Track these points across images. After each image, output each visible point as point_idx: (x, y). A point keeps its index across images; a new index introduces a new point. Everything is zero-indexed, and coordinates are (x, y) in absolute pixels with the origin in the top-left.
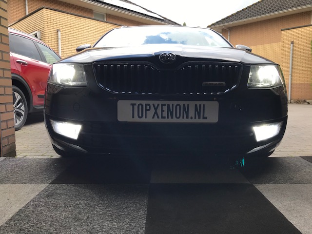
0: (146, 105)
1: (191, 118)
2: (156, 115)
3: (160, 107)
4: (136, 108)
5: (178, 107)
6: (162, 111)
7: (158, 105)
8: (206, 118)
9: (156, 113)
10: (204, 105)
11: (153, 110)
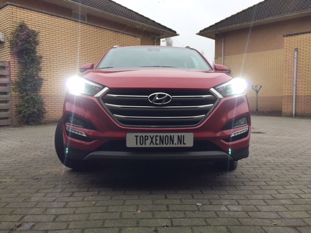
1: (176, 144)
2: (152, 143)
4: (138, 138)
5: (167, 137)
6: (156, 140)
8: (185, 144)
11: (150, 140)
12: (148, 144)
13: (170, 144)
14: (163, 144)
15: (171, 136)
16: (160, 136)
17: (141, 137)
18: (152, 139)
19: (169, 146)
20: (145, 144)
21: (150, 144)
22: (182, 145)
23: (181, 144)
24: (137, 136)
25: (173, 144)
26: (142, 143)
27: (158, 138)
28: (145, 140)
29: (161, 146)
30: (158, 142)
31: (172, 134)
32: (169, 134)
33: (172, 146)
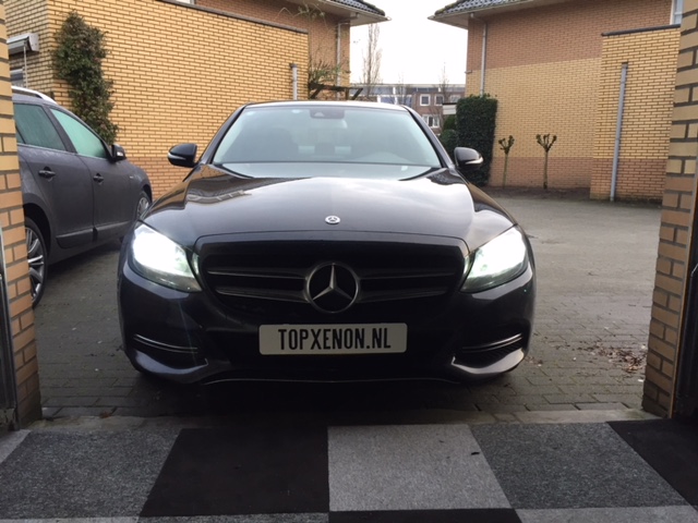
0: (302, 331)
3: (322, 334)
4: (286, 335)
6: (326, 339)
7: (319, 331)
9: (316, 341)
10: (386, 330)
12: (307, 349)
13: (356, 347)
14: (340, 347)
15: (357, 330)
16: (334, 331)
17: (293, 333)
18: (316, 336)
19: (353, 351)
20: (301, 348)
21: (312, 348)
22: (383, 350)
23: (379, 346)
24: (282, 331)
25: (362, 346)
26: (293, 346)
27: (330, 335)
28: (302, 338)
29: (337, 351)
30: (329, 343)
31: (360, 327)
32: (353, 327)
33: (359, 351)
